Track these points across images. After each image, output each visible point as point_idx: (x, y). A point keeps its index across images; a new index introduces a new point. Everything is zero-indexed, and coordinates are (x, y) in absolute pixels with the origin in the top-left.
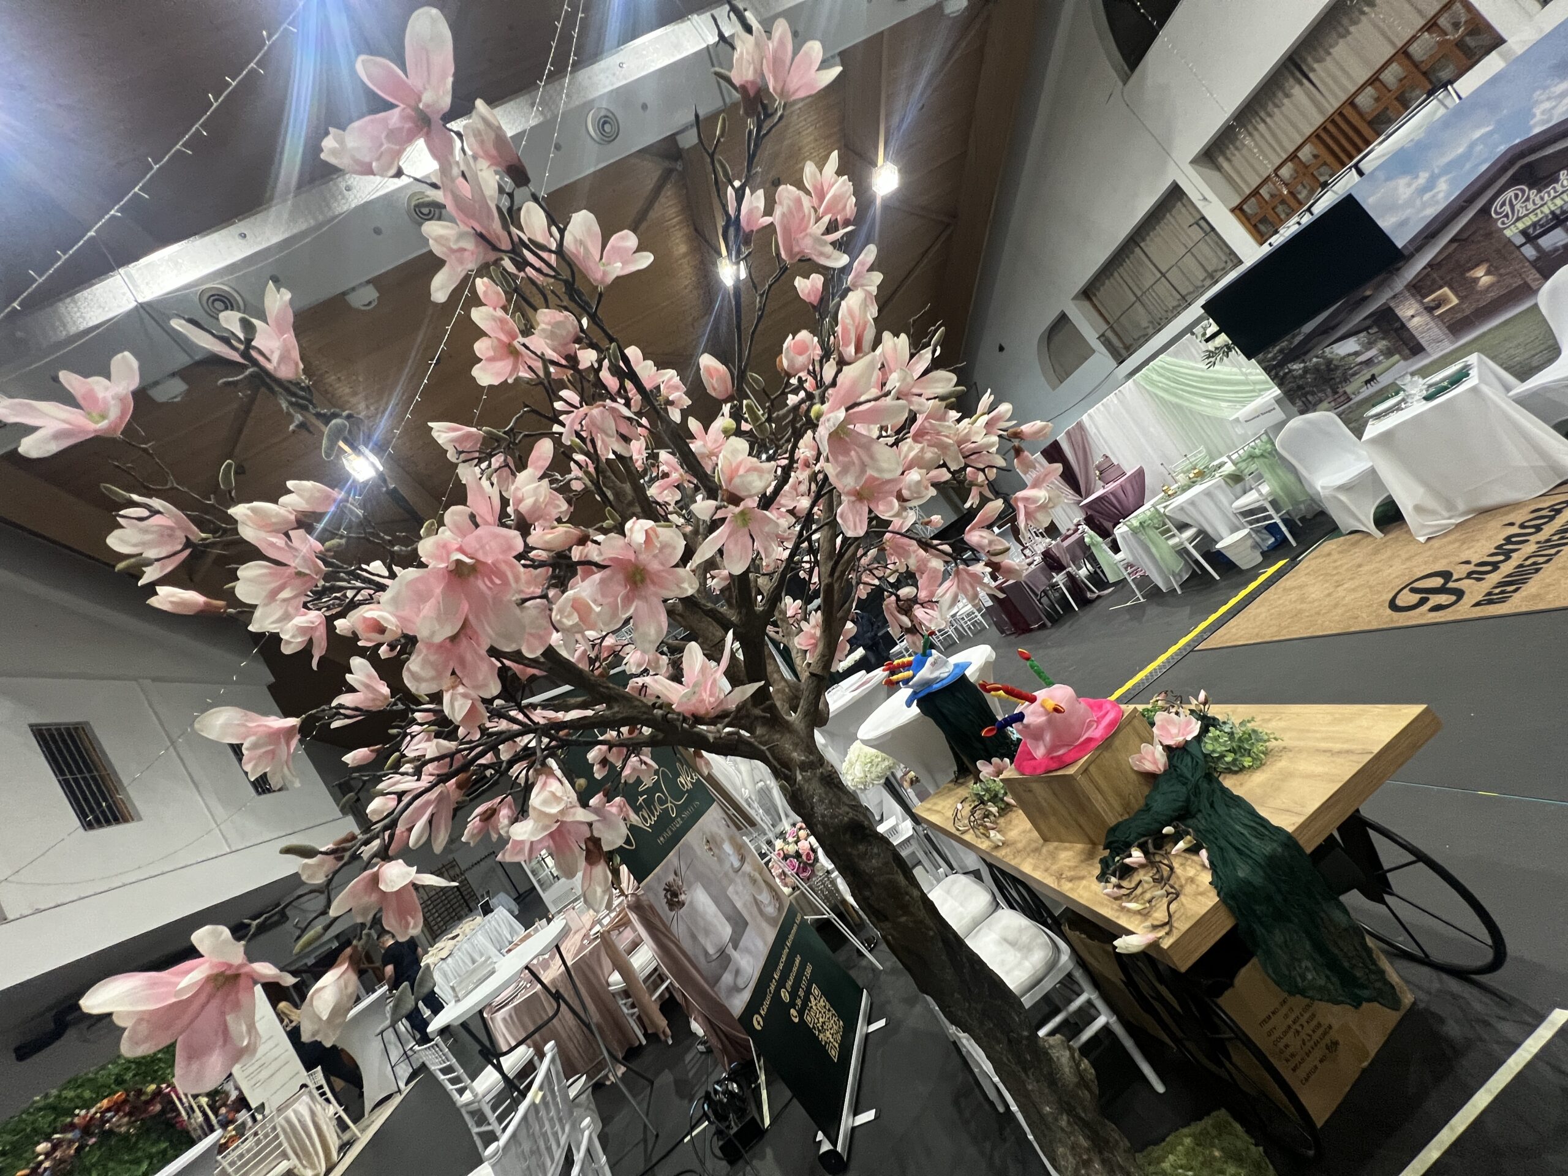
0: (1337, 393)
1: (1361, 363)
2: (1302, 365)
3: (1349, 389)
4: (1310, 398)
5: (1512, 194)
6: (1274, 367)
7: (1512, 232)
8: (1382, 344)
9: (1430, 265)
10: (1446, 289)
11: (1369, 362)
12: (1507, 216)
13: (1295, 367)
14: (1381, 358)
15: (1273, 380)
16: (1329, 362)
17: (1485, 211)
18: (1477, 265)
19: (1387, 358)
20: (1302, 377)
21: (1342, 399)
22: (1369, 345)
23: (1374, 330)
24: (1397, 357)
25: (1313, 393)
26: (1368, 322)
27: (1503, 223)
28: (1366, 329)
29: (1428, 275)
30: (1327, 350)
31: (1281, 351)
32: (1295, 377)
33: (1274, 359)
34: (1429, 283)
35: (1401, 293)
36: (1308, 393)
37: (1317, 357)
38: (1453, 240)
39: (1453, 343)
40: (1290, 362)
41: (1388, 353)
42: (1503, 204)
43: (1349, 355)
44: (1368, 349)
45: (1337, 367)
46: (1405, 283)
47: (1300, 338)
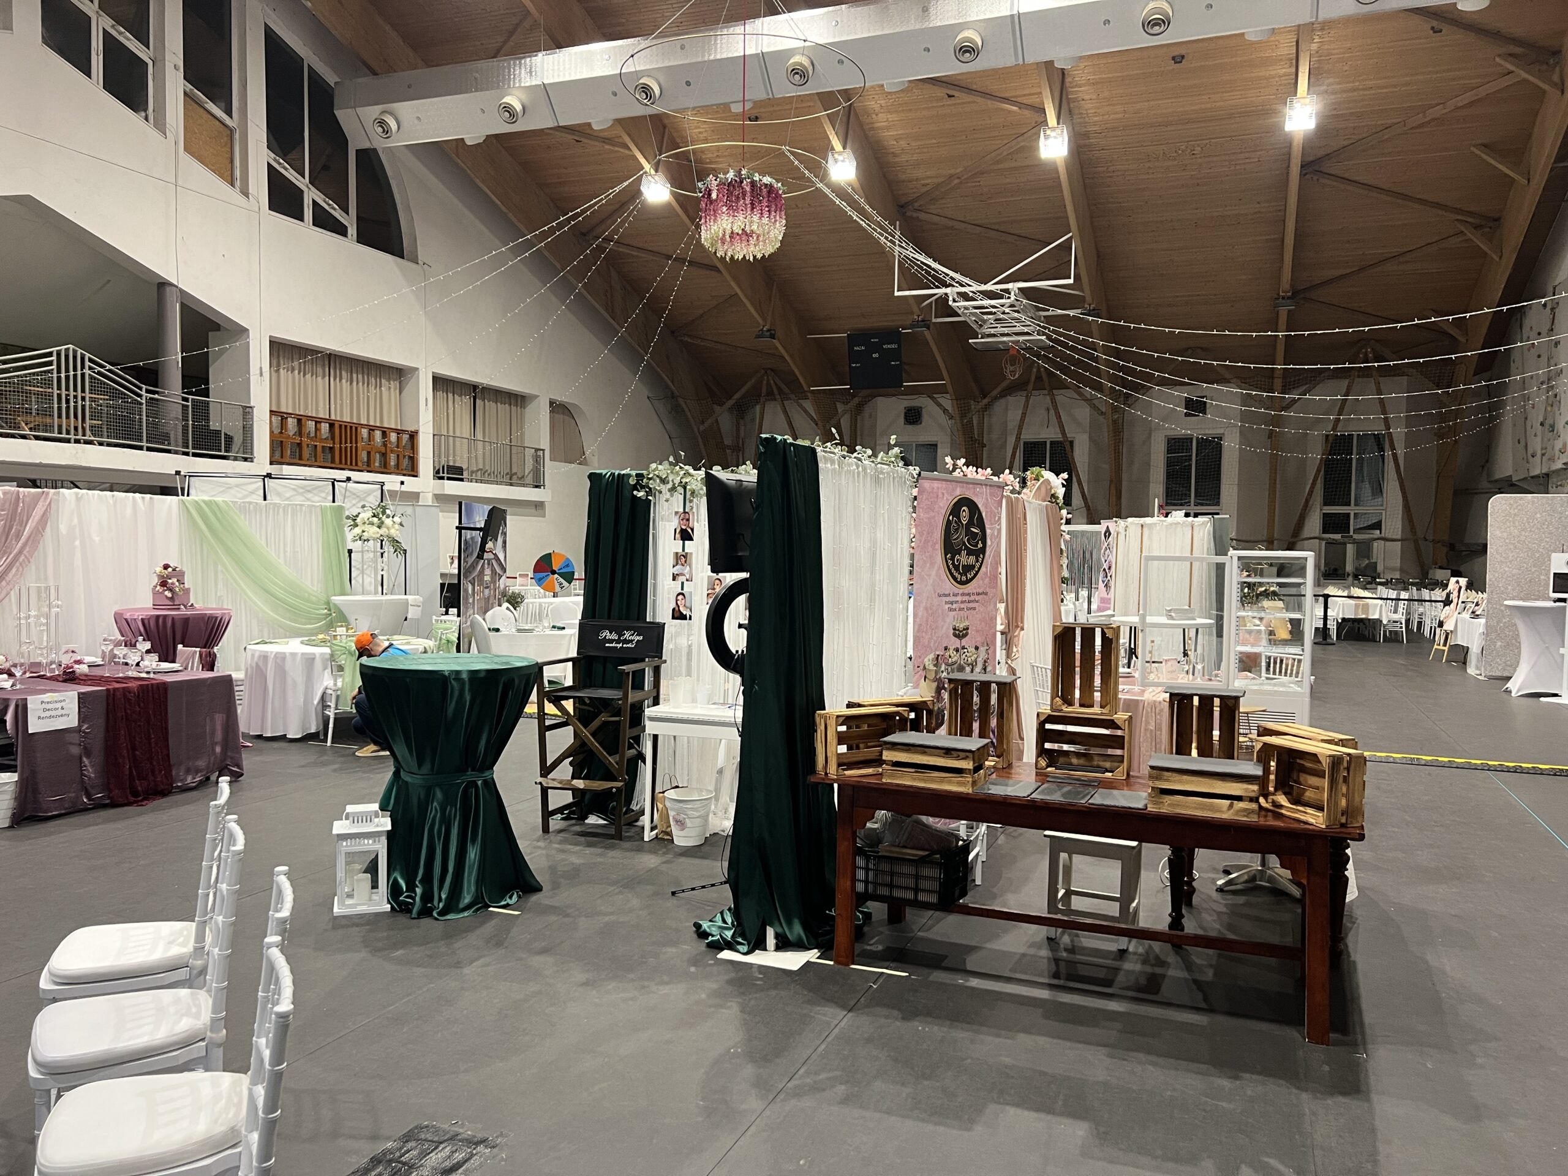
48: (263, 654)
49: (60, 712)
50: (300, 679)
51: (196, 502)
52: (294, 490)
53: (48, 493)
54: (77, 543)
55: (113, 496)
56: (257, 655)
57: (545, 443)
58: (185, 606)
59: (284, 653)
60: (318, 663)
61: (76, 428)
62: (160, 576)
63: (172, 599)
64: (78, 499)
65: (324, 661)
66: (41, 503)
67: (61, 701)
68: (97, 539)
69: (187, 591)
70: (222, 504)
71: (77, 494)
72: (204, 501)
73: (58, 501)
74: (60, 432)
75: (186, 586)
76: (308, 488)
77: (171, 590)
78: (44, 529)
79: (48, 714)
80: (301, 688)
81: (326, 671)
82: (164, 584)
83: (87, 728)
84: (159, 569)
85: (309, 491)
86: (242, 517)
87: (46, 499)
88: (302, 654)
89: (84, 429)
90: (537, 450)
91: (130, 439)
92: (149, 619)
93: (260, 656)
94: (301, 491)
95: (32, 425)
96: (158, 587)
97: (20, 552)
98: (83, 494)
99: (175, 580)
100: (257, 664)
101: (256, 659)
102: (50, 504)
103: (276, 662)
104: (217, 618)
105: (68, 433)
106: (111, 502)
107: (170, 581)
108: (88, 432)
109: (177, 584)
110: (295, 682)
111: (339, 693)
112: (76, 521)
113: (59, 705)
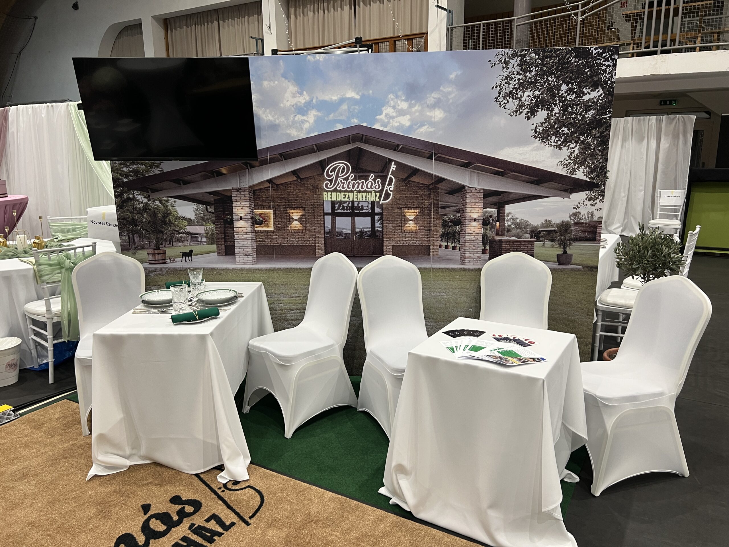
0: (159, 248)
1: (188, 233)
2: (145, 200)
3: (170, 252)
4: (136, 239)
5: (342, 166)
6: (124, 184)
7: (327, 197)
8: (211, 227)
9: (272, 181)
10: (271, 211)
11: (194, 236)
12: (331, 181)
13: (139, 197)
14: (204, 239)
15: (116, 197)
16: (167, 213)
17: (322, 165)
18: (297, 208)
19: (208, 243)
20: (140, 212)
21: (160, 257)
22: (202, 220)
23: (211, 209)
24: (214, 247)
25: (141, 236)
26: (212, 199)
27: (326, 185)
28: (206, 203)
29: (267, 189)
30: (171, 200)
31: (136, 172)
32: (134, 208)
33: (127, 175)
34: (264, 197)
35: (244, 190)
36: (137, 232)
37: (160, 201)
38: (294, 172)
39: (254, 262)
40: (138, 190)
41: (211, 239)
42: (333, 170)
43: (184, 218)
44: (199, 224)
45: (170, 223)
46: (251, 184)
47: (156, 171)
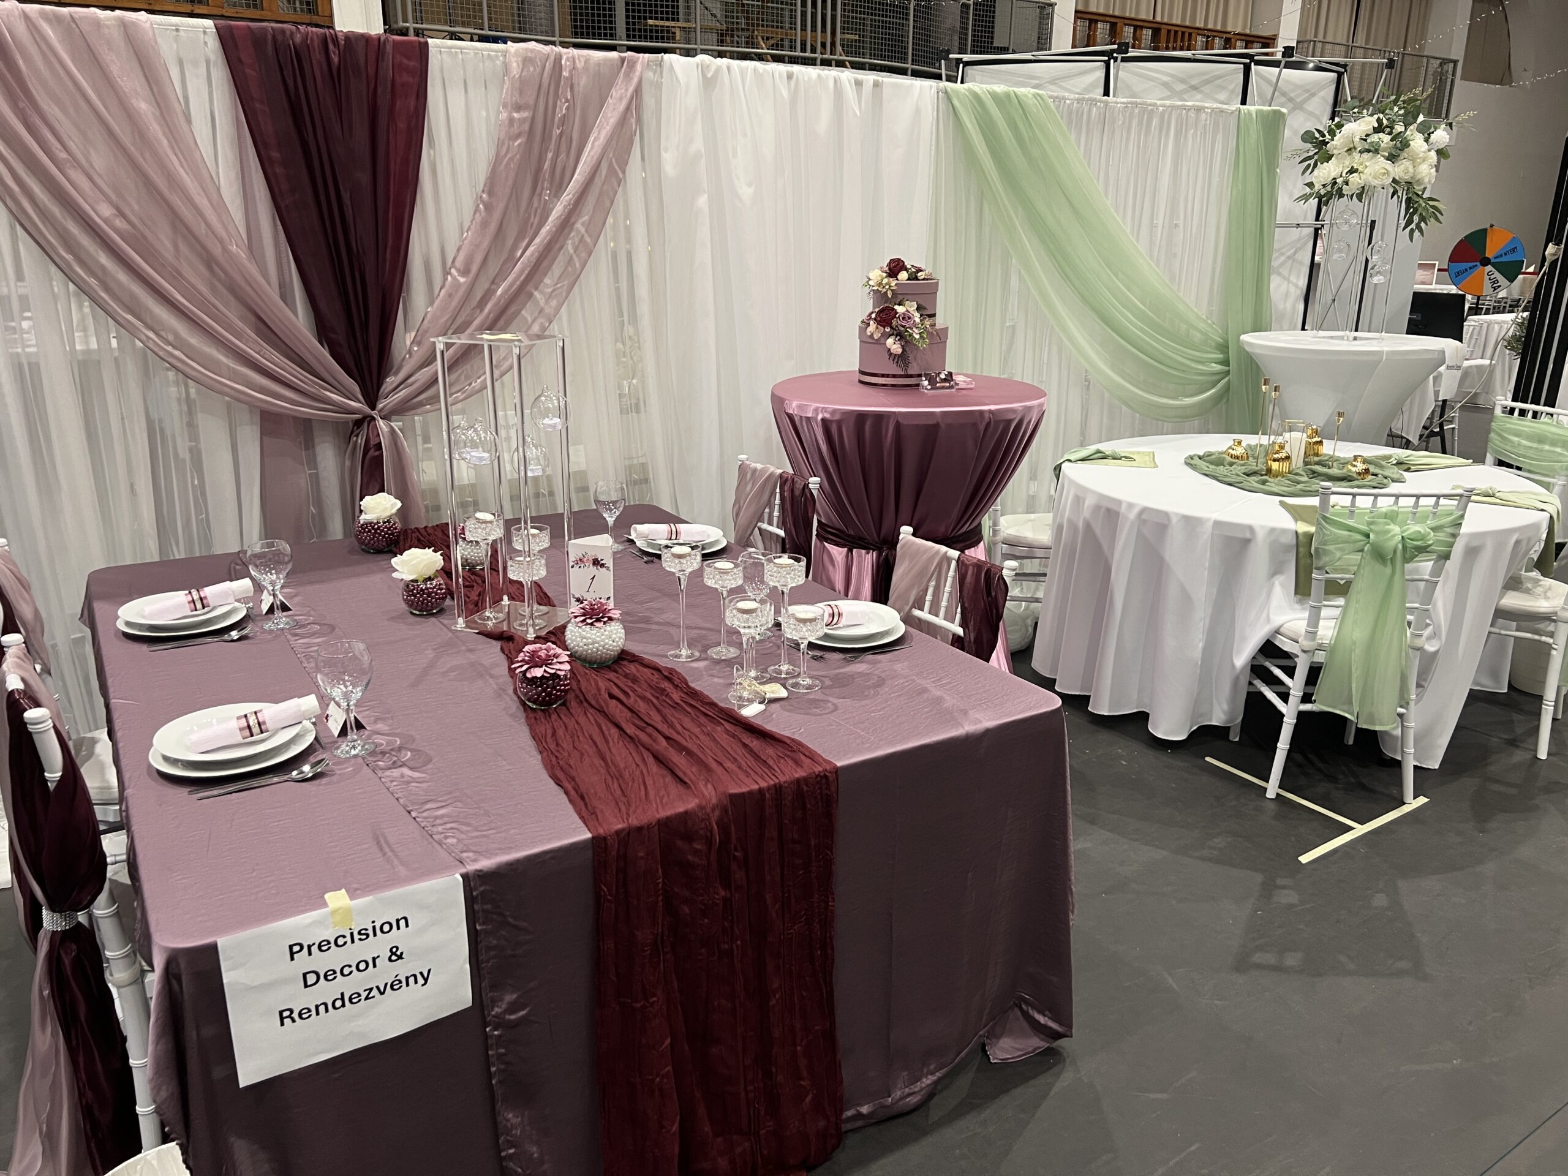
48: (1105, 504)
49: (386, 972)
50: (1202, 592)
51: (976, 96)
52: (1165, 85)
53: (632, 64)
54: (702, 201)
55: (790, 76)
56: (1089, 502)
57: (1457, 52)
58: (932, 381)
59: (1166, 515)
60: (1259, 558)
61: (823, 45)
62: (880, 296)
63: (901, 359)
64: (709, 82)
65: (1276, 549)
66: (616, 93)
67: (385, 928)
68: (746, 191)
69: (939, 338)
70: (1031, 102)
71: (704, 68)
72: (994, 96)
73: (659, 86)
74: (804, 50)
75: (940, 321)
76: (1194, 82)
77: (901, 335)
78: (624, 164)
79: (326, 991)
80: (1201, 616)
81: (1278, 581)
82: (885, 316)
83: (513, 1008)
84: (877, 275)
85: (1194, 88)
86: (1073, 137)
87: (628, 75)
88: (1217, 524)
89: (833, 44)
90: (1444, 62)
91: (890, 59)
92: (839, 423)
93: (1097, 508)
94: (1180, 87)
95: (771, 42)
96: (873, 326)
97: (566, 224)
98: (718, 69)
99: (911, 307)
100: (1088, 526)
101: (1086, 513)
102: (638, 91)
103: (1139, 532)
104: (1010, 421)
105: (813, 51)
106: (785, 93)
107: (900, 309)
108: (839, 48)
109: (917, 318)
110: (1186, 599)
111: (1320, 657)
112: (698, 145)
113: (379, 946)
